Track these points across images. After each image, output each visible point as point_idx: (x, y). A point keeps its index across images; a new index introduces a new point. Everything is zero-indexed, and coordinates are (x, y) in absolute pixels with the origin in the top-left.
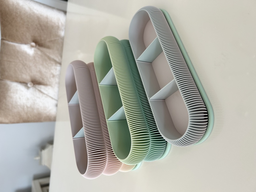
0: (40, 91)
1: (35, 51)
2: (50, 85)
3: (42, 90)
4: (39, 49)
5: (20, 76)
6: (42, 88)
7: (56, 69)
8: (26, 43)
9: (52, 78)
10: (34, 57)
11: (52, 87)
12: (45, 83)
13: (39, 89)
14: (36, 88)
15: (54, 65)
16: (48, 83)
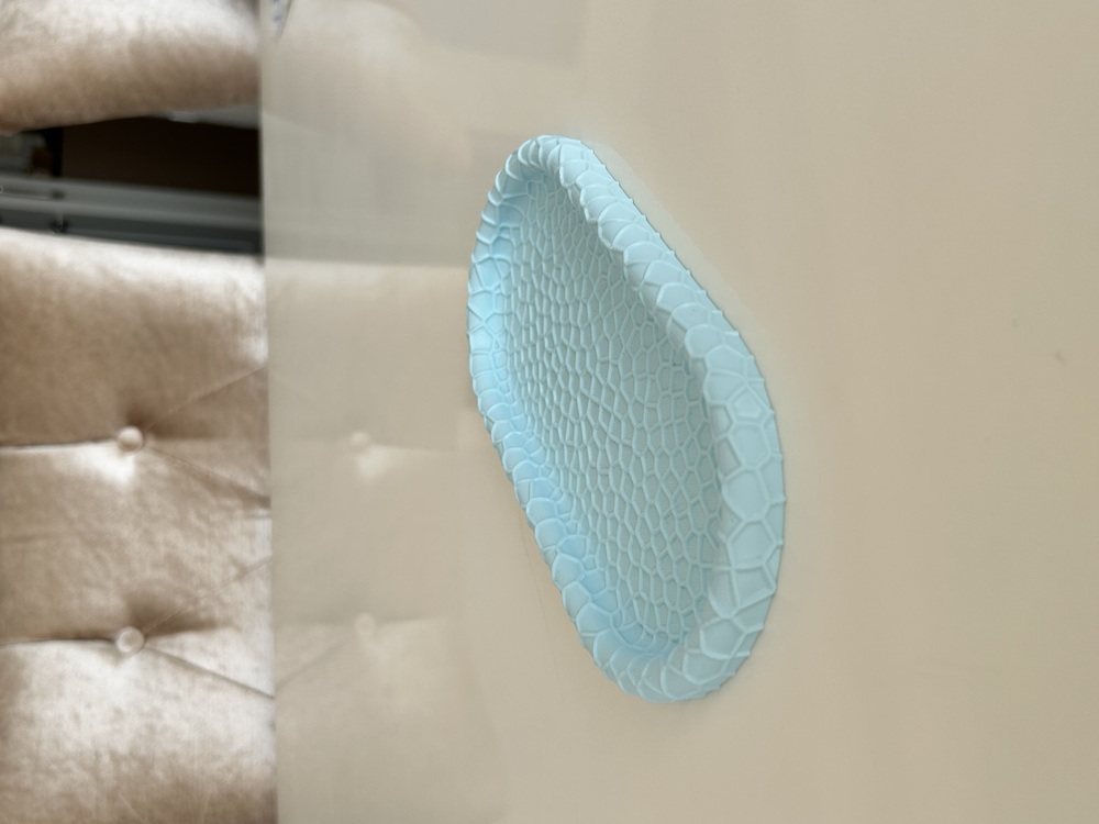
0: (180, 663)
1: (141, 464)
2: (227, 623)
3: (191, 657)
4: (158, 452)
5: (75, 603)
6: (189, 645)
7: (251, 535)
8: (96, 439)
9: (235, 586)
10: (139, 493)
11: (238, 629)
12: (203, 616)
13: (175, 652)
14: (158, 653)
15: (239, 513)
16: (218, 613)
